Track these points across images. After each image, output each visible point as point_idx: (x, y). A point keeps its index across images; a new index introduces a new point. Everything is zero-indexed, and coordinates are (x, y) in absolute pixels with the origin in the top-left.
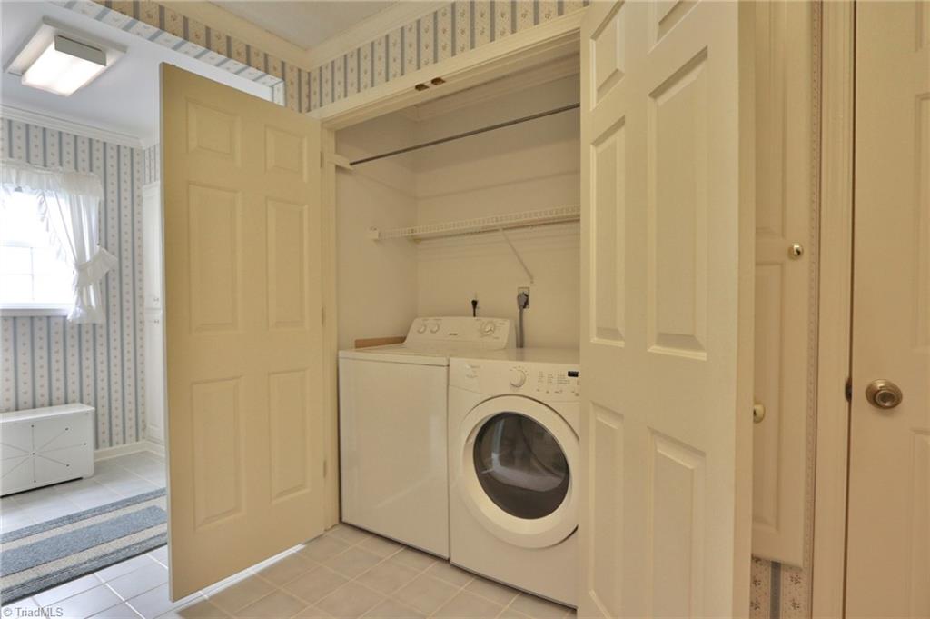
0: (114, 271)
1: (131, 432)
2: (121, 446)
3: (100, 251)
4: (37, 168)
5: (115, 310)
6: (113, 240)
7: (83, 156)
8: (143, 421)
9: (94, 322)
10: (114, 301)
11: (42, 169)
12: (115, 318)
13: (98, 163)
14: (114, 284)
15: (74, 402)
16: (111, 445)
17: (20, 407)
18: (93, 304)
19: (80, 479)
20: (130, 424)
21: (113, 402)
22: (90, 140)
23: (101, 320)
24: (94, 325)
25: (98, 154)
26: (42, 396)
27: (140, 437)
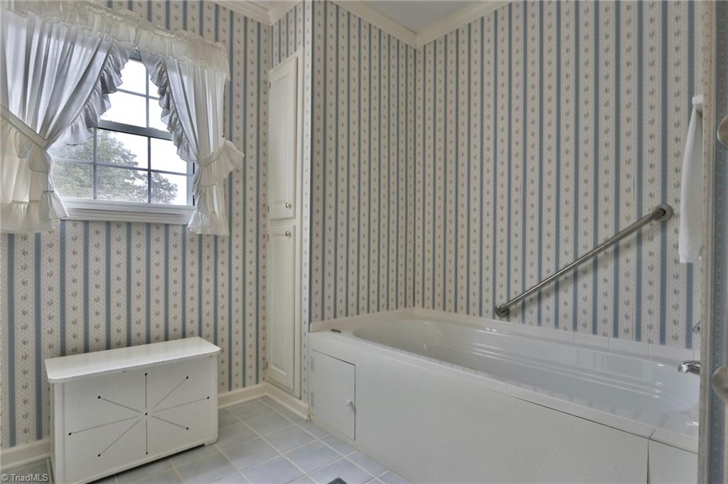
0: (237, 171)
1: (251, 372)
2: (241, 390)
3: (225, 145)
4: (160, 29)
5: (238, 220)
6: (238, 133)
7: (209, 25)
8: (264, 359)
9: (216, 234)
10: (237, 209)
11: (164, 31)
12: (238, 230)
13: (224, 36)
14: (238, 187)
15: (192, 334)
16: (230, 389)
17: (133, 342)
18: (216, 210)
19: (202, 446)
20: (251, 361)
21: (234, 335)
22: (217, 6)
23: (224, 232)
24: (216, 237)
25: (224, 25)
26: (157, 326)
27: (260, 378)
